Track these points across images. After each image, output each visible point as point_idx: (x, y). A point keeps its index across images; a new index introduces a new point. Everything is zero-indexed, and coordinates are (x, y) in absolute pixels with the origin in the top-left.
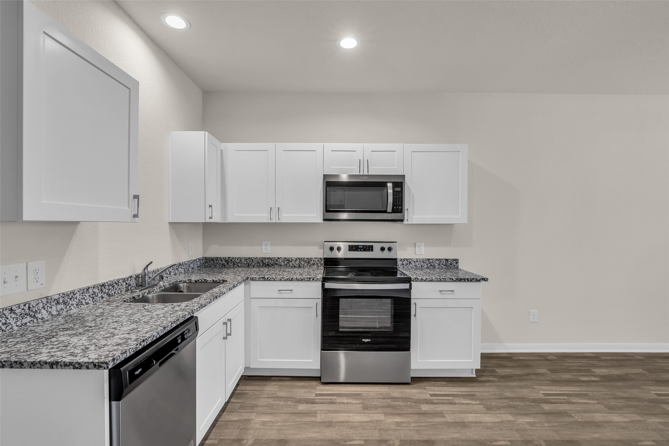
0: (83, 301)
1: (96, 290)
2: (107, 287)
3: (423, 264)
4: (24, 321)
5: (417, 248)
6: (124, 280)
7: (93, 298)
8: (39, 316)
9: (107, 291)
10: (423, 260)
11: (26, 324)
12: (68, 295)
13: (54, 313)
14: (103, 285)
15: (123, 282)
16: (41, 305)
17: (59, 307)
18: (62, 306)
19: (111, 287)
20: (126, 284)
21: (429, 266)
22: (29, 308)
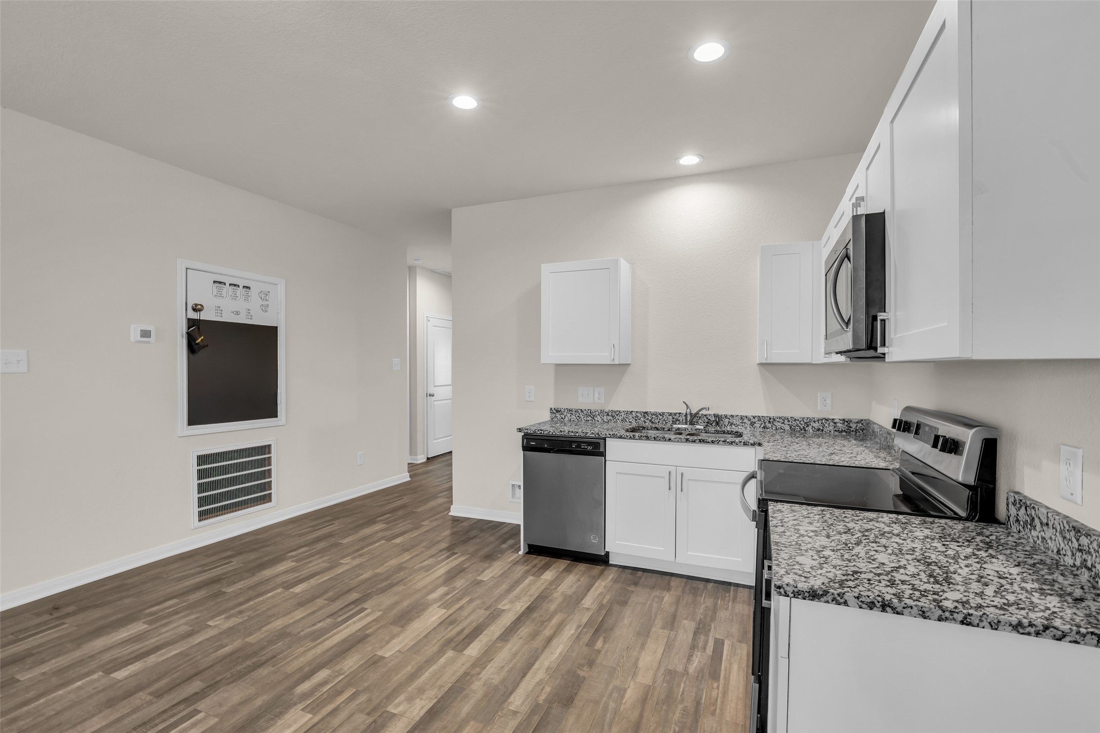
0: (627, 420)
1: (639, 415)
2: (650, 416)
3: (1062, 545)
4: (588, 419)
6: (670, 414)
7: (636, 420)
8: (596, 419)
9: (650, 419)
10: (1062, 528)
11: (589, 421)
12: (615, 412)
13: (606, 420)
14: (646, 413)
15: (669, 415)
16: (597, 413)
17: (609, 418)
18: (611, 418)
19: (654, 416)
20: (673, 418)
21: (1078, 563)
22: (591, 412)
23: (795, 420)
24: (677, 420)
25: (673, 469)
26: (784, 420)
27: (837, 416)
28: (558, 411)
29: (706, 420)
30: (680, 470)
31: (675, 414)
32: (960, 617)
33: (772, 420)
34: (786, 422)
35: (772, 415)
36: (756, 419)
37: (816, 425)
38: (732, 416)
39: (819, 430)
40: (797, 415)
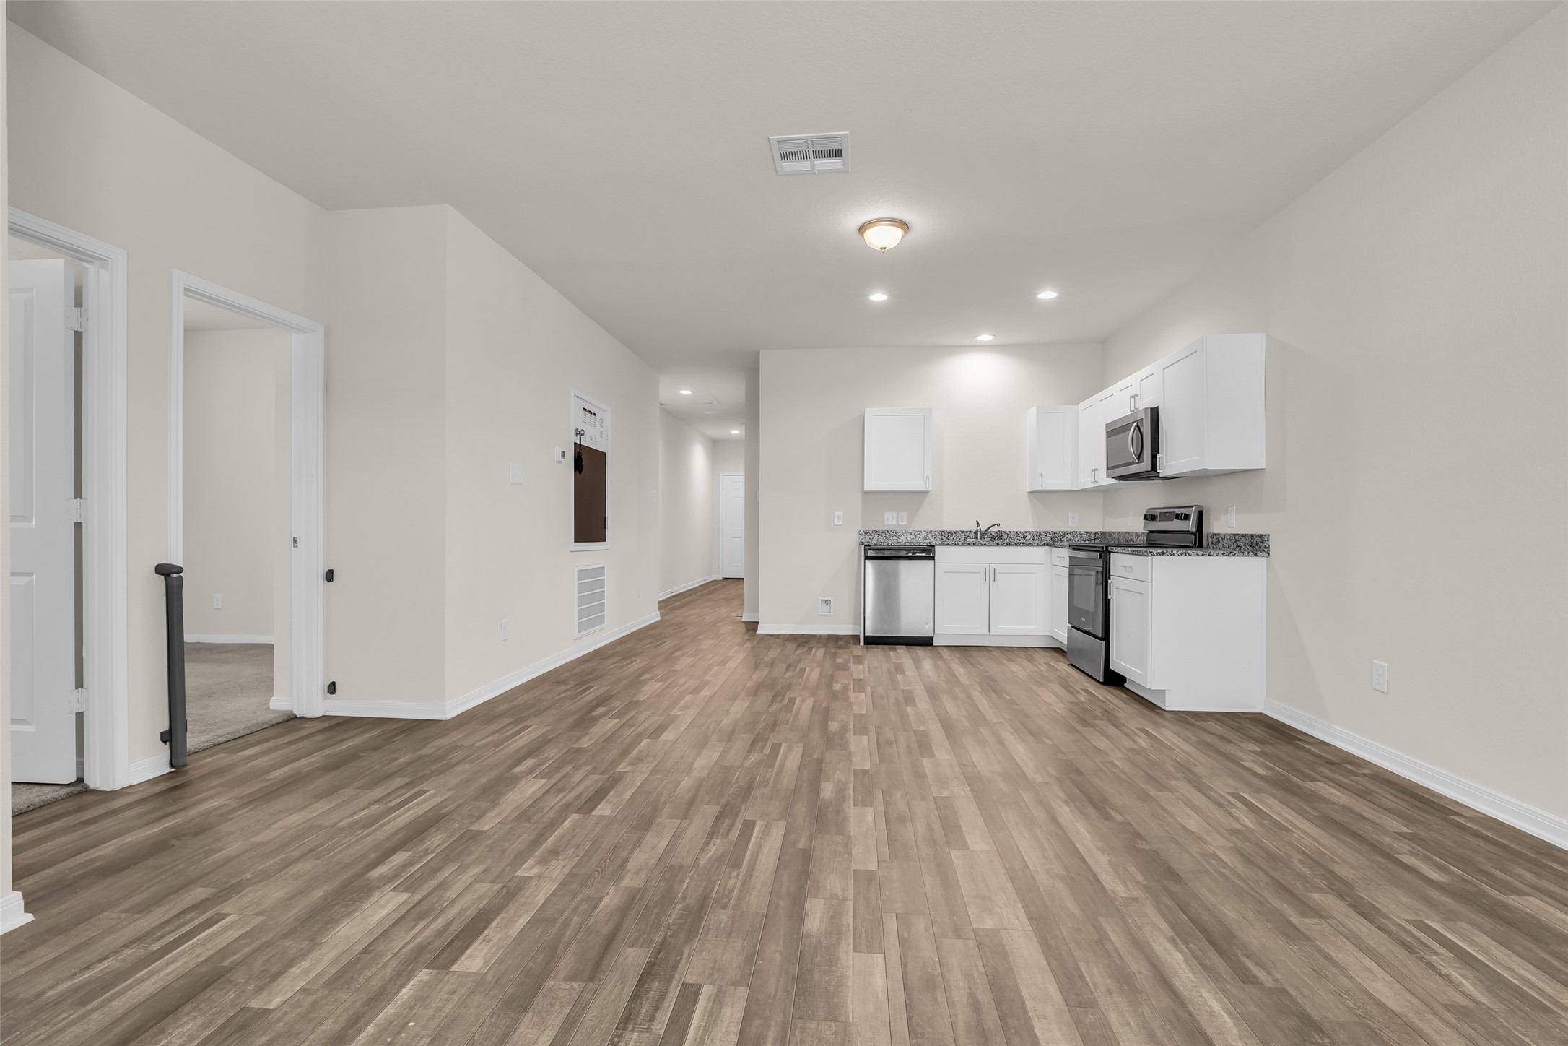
0: (927, 538)
1: (937, 533)
4: (894, 538)
5: (1229, 515)
6: (963, 532)
7: (935, 538)
8: (901, 538)
9: (946, 536)
12: (917, 532)
13: (909, 539)
14: (943, 532)
16: (902, 533)
18: (913, 537)
19: (950, 534)
22: (896, 533)
23: (1055, 533)
24: (968, 536)
25: (987, 566)
26: (1047, 533)
27: (1082, 530)
28: (866, 533)
29: (991, 536)
30: (994, 566)
31: (967, 532)
32: (1208, 553)
33: (1038, 534)
34: (1048, 535)
35: (1038, 530)
36: (1027, 533)
37: (1069, 536)
38: (1010, 532)
39: (1070, 540)
40: (1056, 530)
